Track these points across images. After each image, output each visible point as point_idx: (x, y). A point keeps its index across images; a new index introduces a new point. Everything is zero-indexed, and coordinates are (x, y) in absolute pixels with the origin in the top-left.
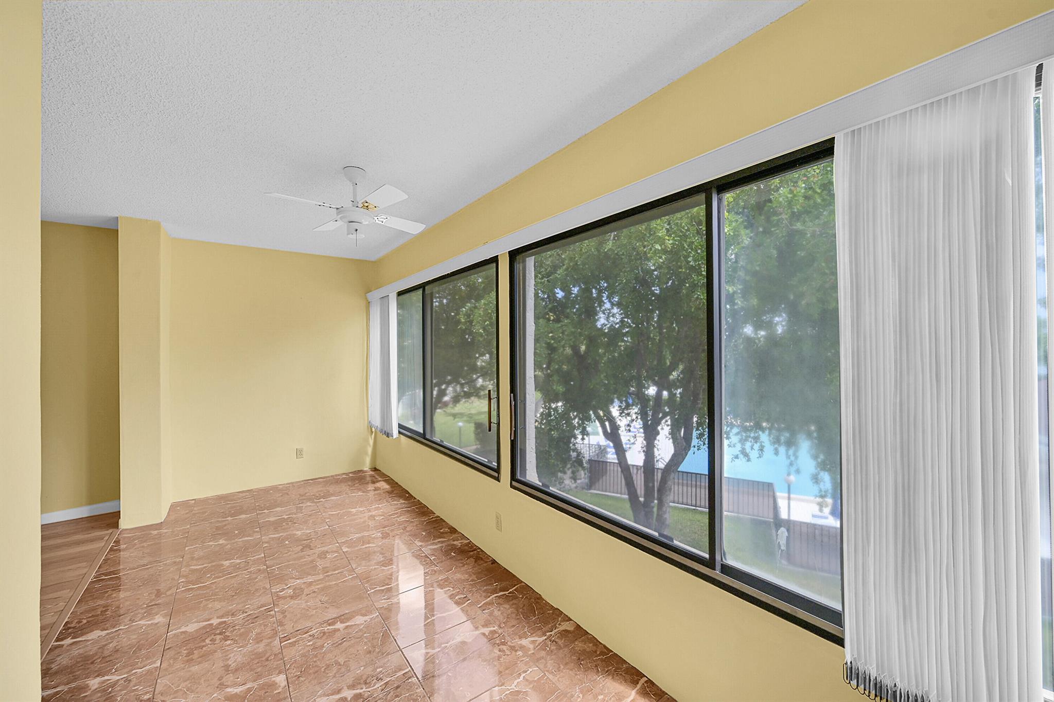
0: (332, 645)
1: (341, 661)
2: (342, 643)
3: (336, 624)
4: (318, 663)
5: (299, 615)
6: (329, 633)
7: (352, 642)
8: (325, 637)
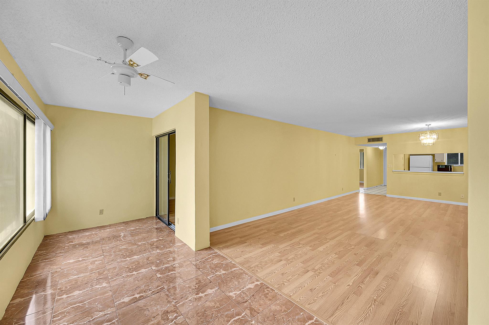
0: (141, 287)
1: (137, 282)
2: (136, 288)
3: (139, 296)
4: (146, 281)
5: (159, 300)
6: (142, 292)
7: (131, 289)
8: (144, 290)
